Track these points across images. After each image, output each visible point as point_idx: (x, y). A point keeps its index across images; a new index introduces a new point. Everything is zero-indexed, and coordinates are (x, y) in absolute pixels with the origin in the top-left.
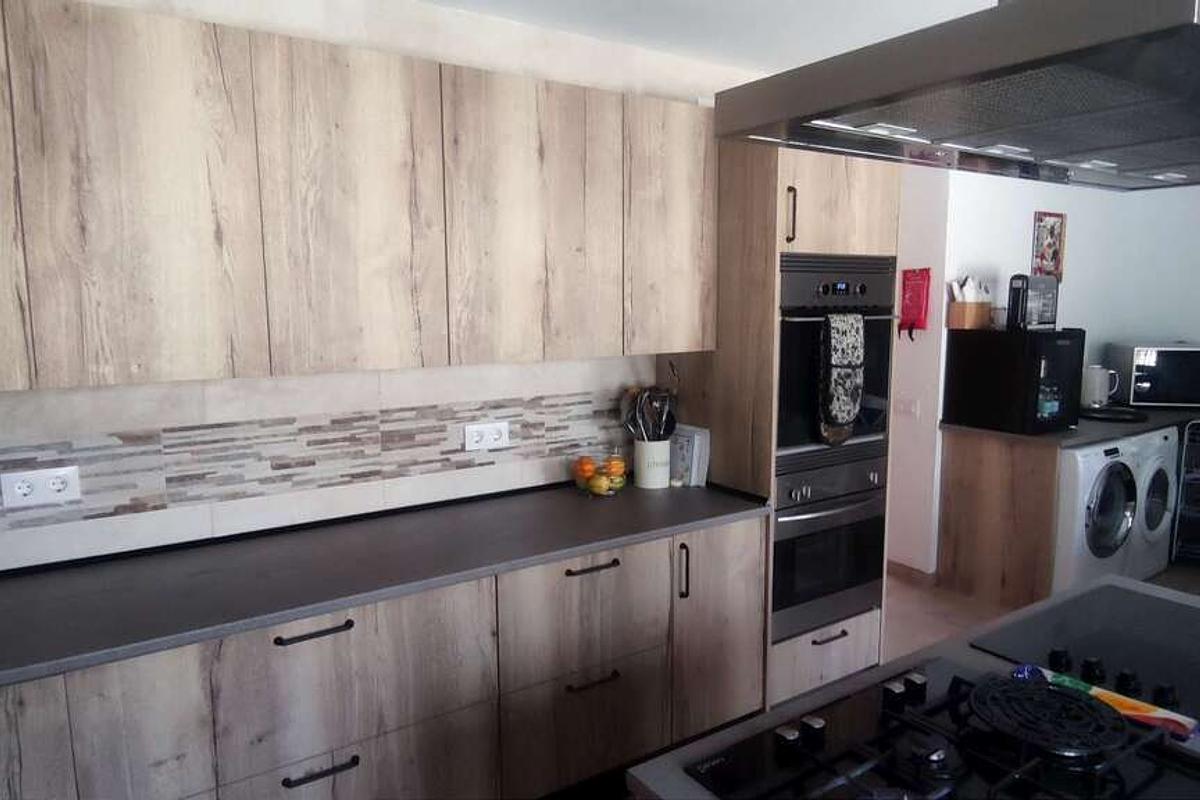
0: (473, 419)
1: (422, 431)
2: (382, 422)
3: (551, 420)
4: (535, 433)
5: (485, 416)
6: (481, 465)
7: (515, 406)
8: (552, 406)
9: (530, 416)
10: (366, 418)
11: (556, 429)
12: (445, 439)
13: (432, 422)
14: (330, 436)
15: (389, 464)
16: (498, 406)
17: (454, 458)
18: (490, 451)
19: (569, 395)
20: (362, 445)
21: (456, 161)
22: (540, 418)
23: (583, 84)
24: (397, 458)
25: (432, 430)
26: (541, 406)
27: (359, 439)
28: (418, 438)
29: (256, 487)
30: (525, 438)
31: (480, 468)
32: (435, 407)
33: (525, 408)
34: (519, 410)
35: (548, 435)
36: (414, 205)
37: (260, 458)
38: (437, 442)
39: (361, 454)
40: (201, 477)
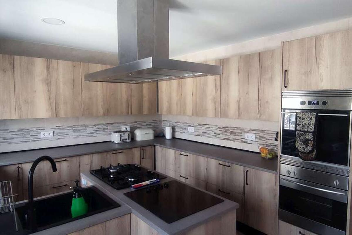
0: (248, 132)
1: (238, 133)
2: (231, 129)
3: (267, 137)
4: (263, 139)
5: (251, 132)
6: (249, 143)
7: (258, 131)
8: (268, 133)
9: (262, 135)
10: (227, 128)
11: (269, 139)
12: (242, 135)
13: (239, 131)
14: (223, 130)
15: (231, 138)
16: (254, 130)
17: (243, 140)
18: (251, 141)
19: (273, 131)
20: (227, 133)
21: (223, 77)
22: (264, 136)
23: (248, 54)
24: (233, 137)
25: (239, 133)
26: (264, 133)
27: (227, 132)
28: (237, 134)
29: (212, 136)
30: (260, 140)
31: (249, 144)
32: (240, 128)
33: (261, 132)
34: (259, 132)
35: (266, 140)
36: (216, 87)
37: (213, 132)
38: (240, 136)
39: (226, 135)
40: (206, 133)
